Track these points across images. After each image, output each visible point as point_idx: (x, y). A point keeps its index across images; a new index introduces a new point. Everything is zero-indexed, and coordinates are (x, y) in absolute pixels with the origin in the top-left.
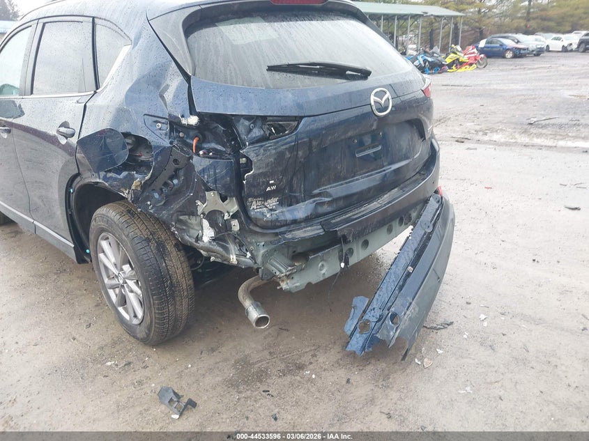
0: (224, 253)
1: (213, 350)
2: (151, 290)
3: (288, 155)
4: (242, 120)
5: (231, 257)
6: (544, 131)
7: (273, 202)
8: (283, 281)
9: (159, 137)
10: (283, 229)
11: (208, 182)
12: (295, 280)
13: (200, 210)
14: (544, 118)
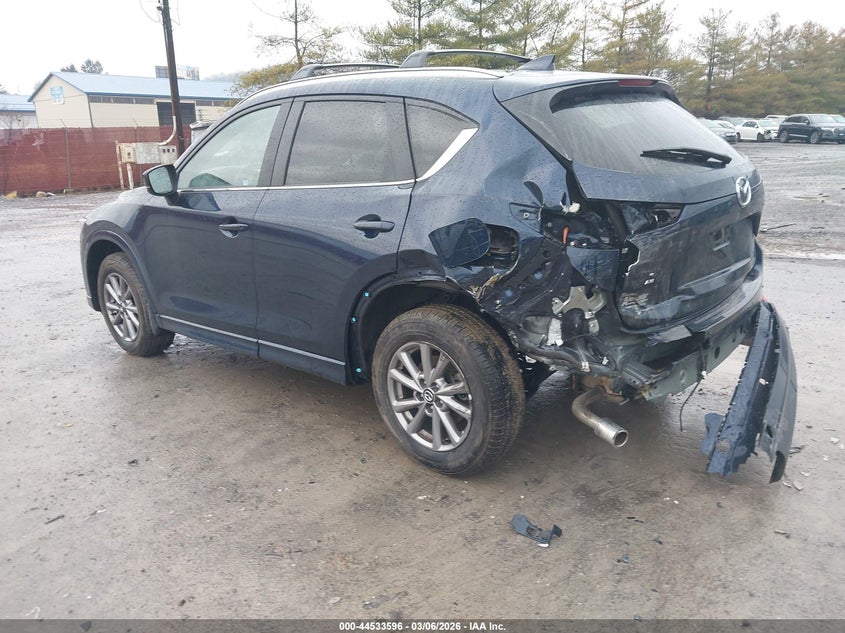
0: (573, 359)
1: (539, 482)
2: (492, 402)
3: (671, 244)
4: (629, 207)
5: (583, 364)
6: (784, 241)
7: (643, 299)
8: (645, 391)
9: (528, 227)
10: (649, 330)
11: (586, 274)
12: (657, 391)
13: (556, 309)
14: (778, 225)
